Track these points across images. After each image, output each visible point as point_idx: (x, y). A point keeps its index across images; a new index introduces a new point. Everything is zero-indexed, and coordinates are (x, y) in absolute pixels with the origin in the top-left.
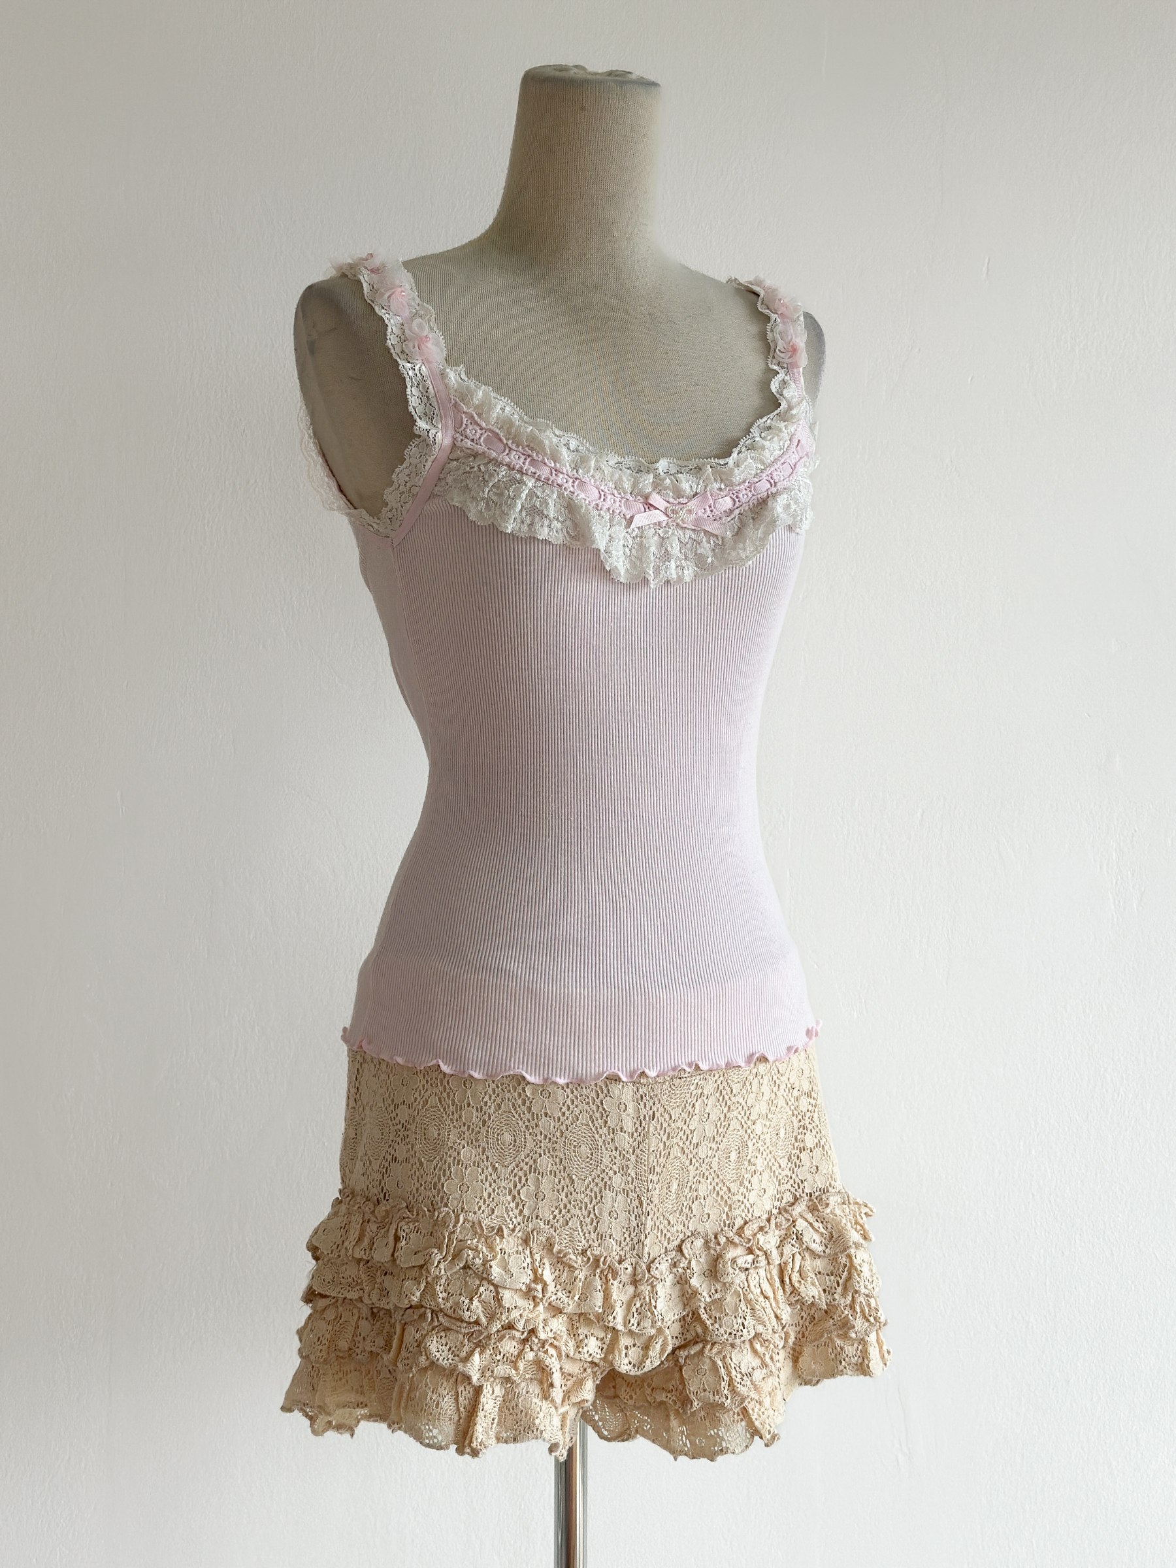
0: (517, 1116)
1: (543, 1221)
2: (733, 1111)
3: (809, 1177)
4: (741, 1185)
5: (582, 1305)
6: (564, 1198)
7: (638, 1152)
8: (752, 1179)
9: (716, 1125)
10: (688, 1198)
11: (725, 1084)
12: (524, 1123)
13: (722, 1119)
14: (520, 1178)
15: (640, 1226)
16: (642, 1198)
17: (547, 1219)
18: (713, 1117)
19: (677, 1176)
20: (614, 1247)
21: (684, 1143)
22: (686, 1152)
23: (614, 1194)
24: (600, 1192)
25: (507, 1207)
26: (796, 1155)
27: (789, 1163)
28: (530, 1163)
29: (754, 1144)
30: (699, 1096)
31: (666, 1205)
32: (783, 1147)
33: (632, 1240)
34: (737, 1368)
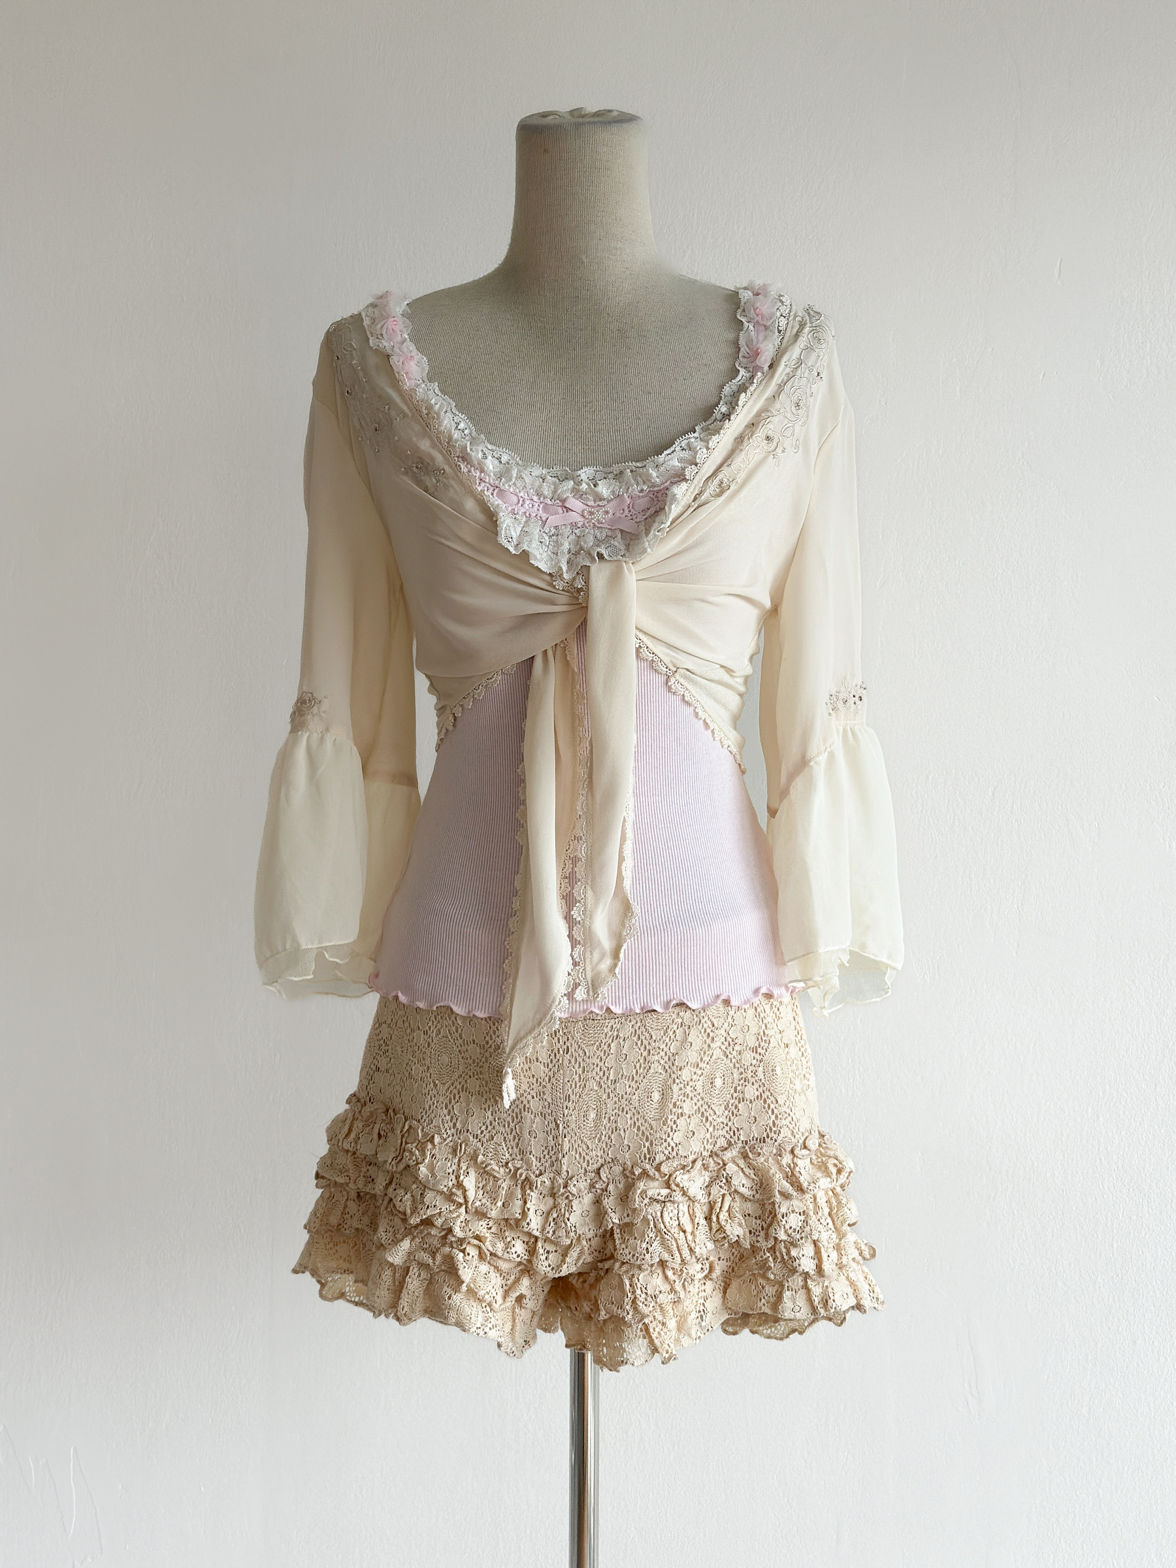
0: (452, 1041)
1: (472, 1135)
2: (653, 1055)
3: (746, 1126)
4: (664, 1125)
5: (505, 1212)
6: (490, 1116)
7: (553, 1080)
8: (678, 1121)
9: (635, 1066)
10: (607, 1128)
11: (643, 1029)
12: (458, 1047)
13: (642, 1061)
14: (455, 1095)
15: (558, 1147)
16: (558, 1122)
17: (475, 1133)
18: (631, 1058)
19: (594, 1107)
20: (534, 1162)
21: (600, 1078)
22: (603, 1087)
23: (533, 1116)
24: (520, 1113)
25: (443, 1119)
26: (734, 1105)
27: (727, 1112)
28: (462, 1083)
29: (681, 1089)
30: (615, 1038)
31: (584, 1131)
32: (719, 1096)
33: (551, 1157)
34: (643, 1289)
